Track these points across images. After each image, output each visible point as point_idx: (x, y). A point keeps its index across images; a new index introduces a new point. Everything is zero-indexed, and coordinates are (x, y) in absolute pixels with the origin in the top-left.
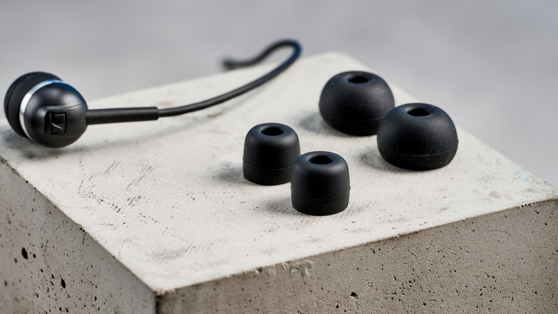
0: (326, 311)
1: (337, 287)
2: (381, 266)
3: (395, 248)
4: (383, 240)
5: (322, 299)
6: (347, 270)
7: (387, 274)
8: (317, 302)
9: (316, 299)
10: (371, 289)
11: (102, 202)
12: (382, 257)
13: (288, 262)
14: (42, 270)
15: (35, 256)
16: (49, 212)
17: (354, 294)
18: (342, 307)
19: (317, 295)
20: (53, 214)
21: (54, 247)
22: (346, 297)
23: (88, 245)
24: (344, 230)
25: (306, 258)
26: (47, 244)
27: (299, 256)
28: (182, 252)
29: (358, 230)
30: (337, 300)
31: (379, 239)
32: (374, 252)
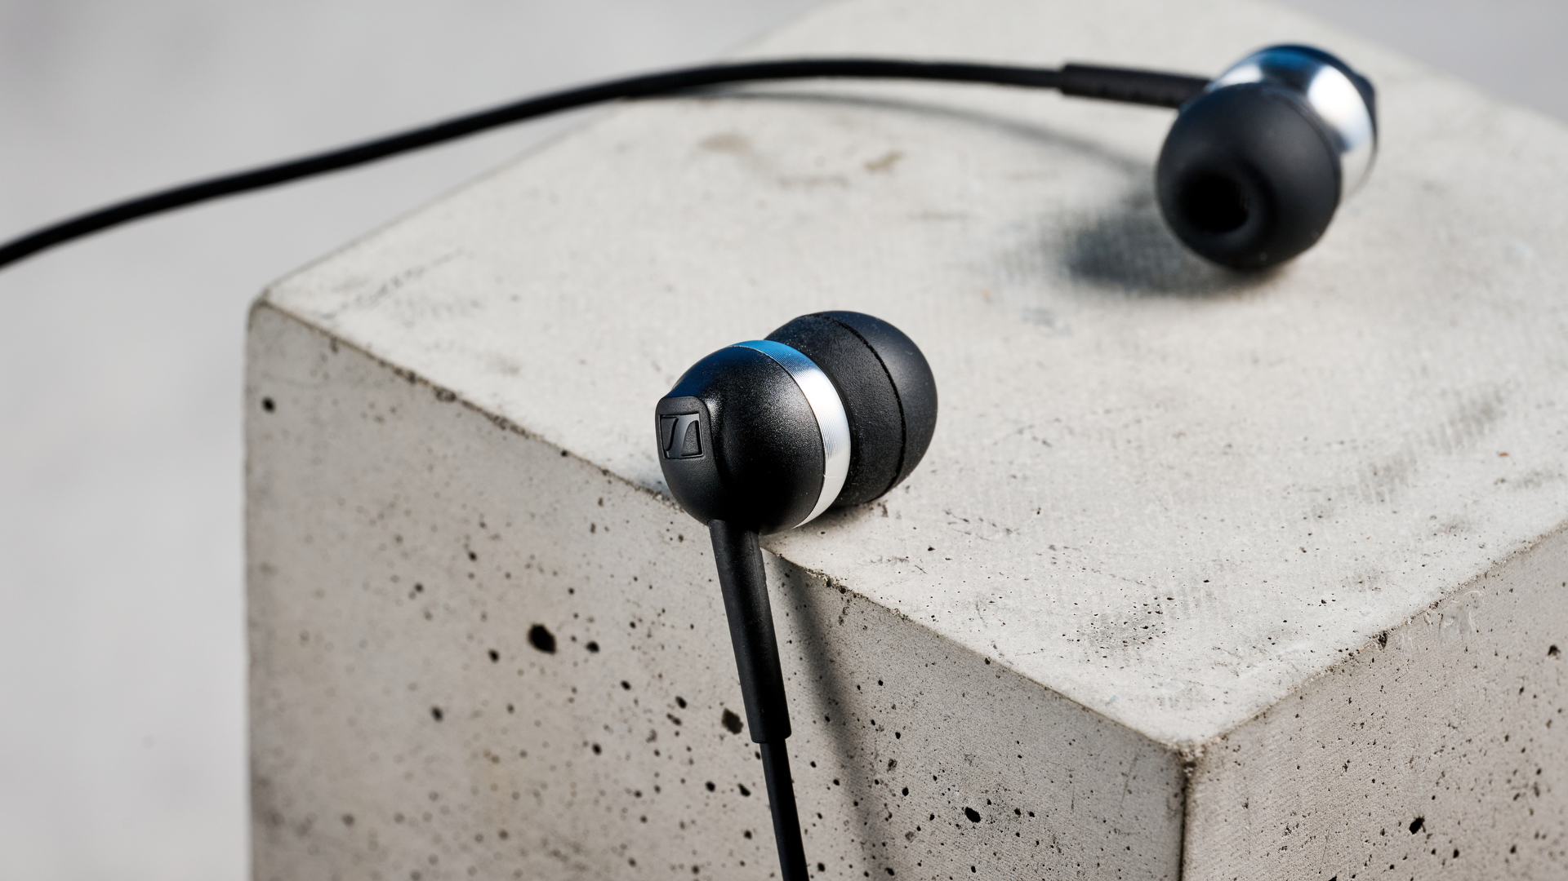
0: (1501, 708)
1: (1525, 641)
5: (1494, 680)
8: (1485, 689)
13: (1436, 604)
14: (626, 686)
15: (593, 647)
16: (676, 538)
17: (1553, 650)
18: (1531, 689)
19: (1486, 672)
20: (693, 541)
21: (692, 627)
22: (1539, 661)
23: (865, 628)
24: (1500, 484)
25: (1468, 585)
26: (662, 618)
27: (1452, 583)
28: (1154, 619)
29: (1536, 479)
30: (1522, 675)
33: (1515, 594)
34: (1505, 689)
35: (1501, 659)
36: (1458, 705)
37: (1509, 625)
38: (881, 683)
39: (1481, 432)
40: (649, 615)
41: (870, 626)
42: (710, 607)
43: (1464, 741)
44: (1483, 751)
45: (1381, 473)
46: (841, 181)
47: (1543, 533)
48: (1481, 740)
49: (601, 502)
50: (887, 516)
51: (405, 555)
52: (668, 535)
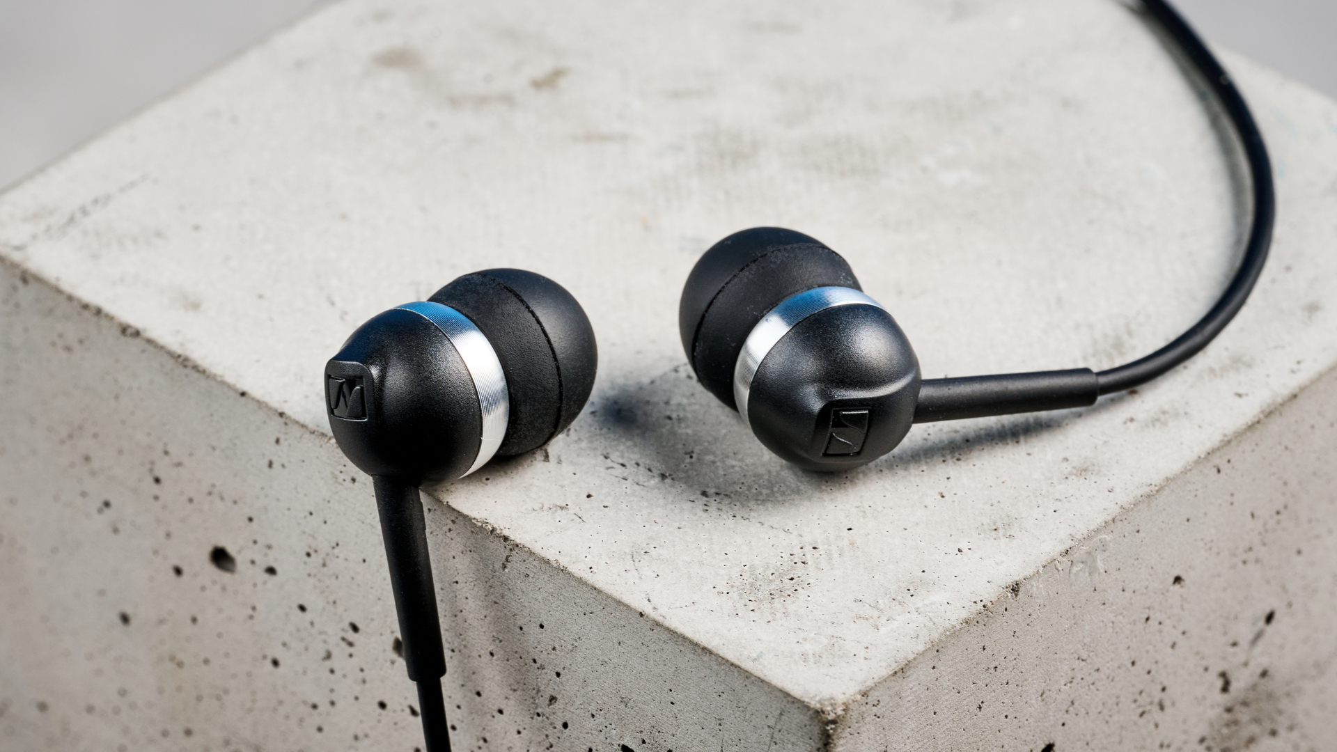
0: (1127, 638)
1: (1151, 575)
2: (1228, 497)
3: (1256, 448)
4: (1236, 437)
5: (1121, 614)
6: (1170, 529)
7: (1239, 510)
8: (1113, 623)
9: (1111, 617)
10: (1208, 556)
12: (1233, 477)
13: (1066, 552)
14: (302, 608)
15: (271, 571)
16: (349, 479)
17: (1178, 580)
18: (1156, 616)
19: (1114, 607)
20: (365, 484)
21: (364, 561)
22: (1165, 591)
23: (527, 575)
24: (1129, 424)
25: (1097, 531)
26: (336, 551)
27: (1082, 530)
28: (799, 571)
29: (1162, 418)
30: (1148, 605)
31: (1225, 435)
32: (1219, 471)
33: (1142, 534)
34: (1132, 620)
35: (1128, 594)
36: (1087, 640)
37: (1136, 563)
38: (542, 626)
40: (324, 547)
41: (531, 575)
43: (1092, 671)
44: (1111, 678)
46: (508, 99)
47: (1169, 475)
48: (1108, 668)
49: (277, 441)
50: (548, 461)
51: (93, 473)
52: (341, 477)
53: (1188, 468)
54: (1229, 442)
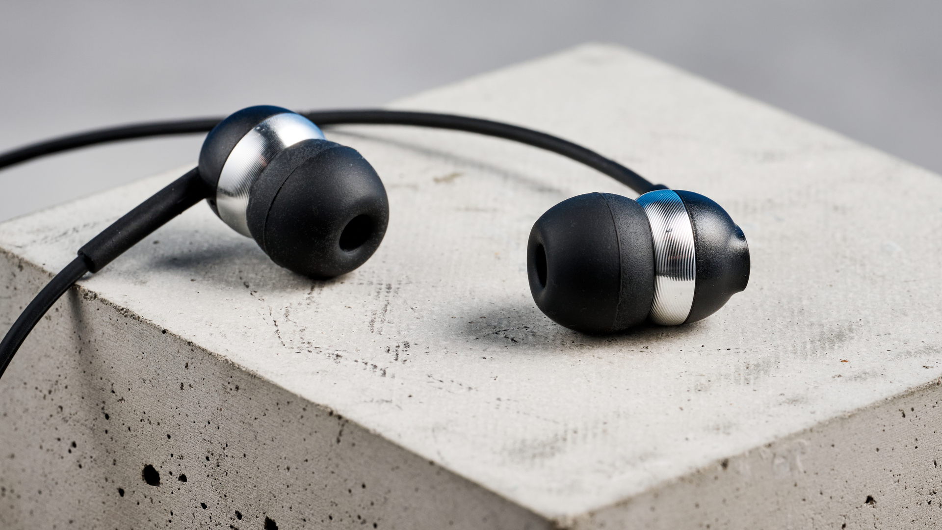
1: (846, 488)
2: (913, 441)
3: (936, 405)
4: (918, 391)
5: (820, 513)
7: (923, 455)
8: (813, 519)
9: (811, 513)
10: (897, 487)
11: (339, 359)
12: (917, 424)
13: (770, 445)
14: (204, 506)
15: (183, 478)
16: (234, 388)
17: (870, 500)
18: (851, 526)
19: (813, 506)
20: (245, 390)
21: (245, 456)
22: (859, 506)
23: (354, 445)
24: (836, 378)
25: (797, 435)
26: (226, 451)
27: (784, 432)
29: (863, 376)
30: (844, 514)
31: (910, 388)
32: (904, 416)
33: (836, 449)
34: (829, 522)
35: (826, 498)
36: (790, 527)
37: (832, 472)
38: (364, 486)
39: (832, 348)
40: (218, 450)
41: (356, 443)
42: (256, 438)
45: (752, 367)
47: (860, 407)
49: (187, 366)
50: (385, 376)
51: (65, 420)
52: (229, 386)
53: (877, 405)
54: (913, 393)
